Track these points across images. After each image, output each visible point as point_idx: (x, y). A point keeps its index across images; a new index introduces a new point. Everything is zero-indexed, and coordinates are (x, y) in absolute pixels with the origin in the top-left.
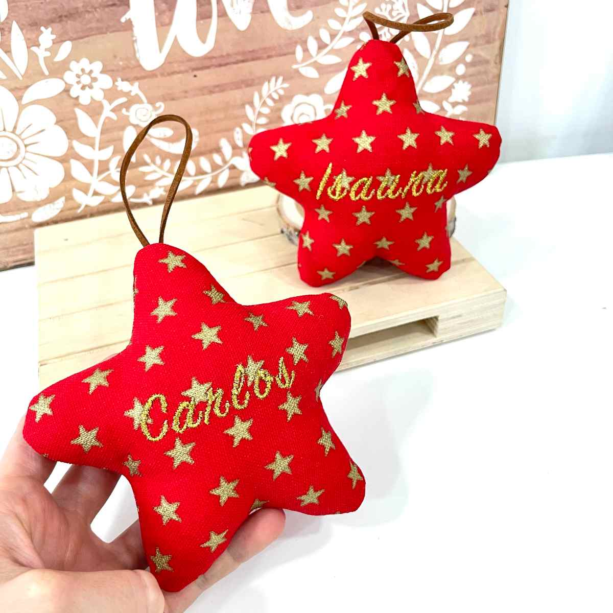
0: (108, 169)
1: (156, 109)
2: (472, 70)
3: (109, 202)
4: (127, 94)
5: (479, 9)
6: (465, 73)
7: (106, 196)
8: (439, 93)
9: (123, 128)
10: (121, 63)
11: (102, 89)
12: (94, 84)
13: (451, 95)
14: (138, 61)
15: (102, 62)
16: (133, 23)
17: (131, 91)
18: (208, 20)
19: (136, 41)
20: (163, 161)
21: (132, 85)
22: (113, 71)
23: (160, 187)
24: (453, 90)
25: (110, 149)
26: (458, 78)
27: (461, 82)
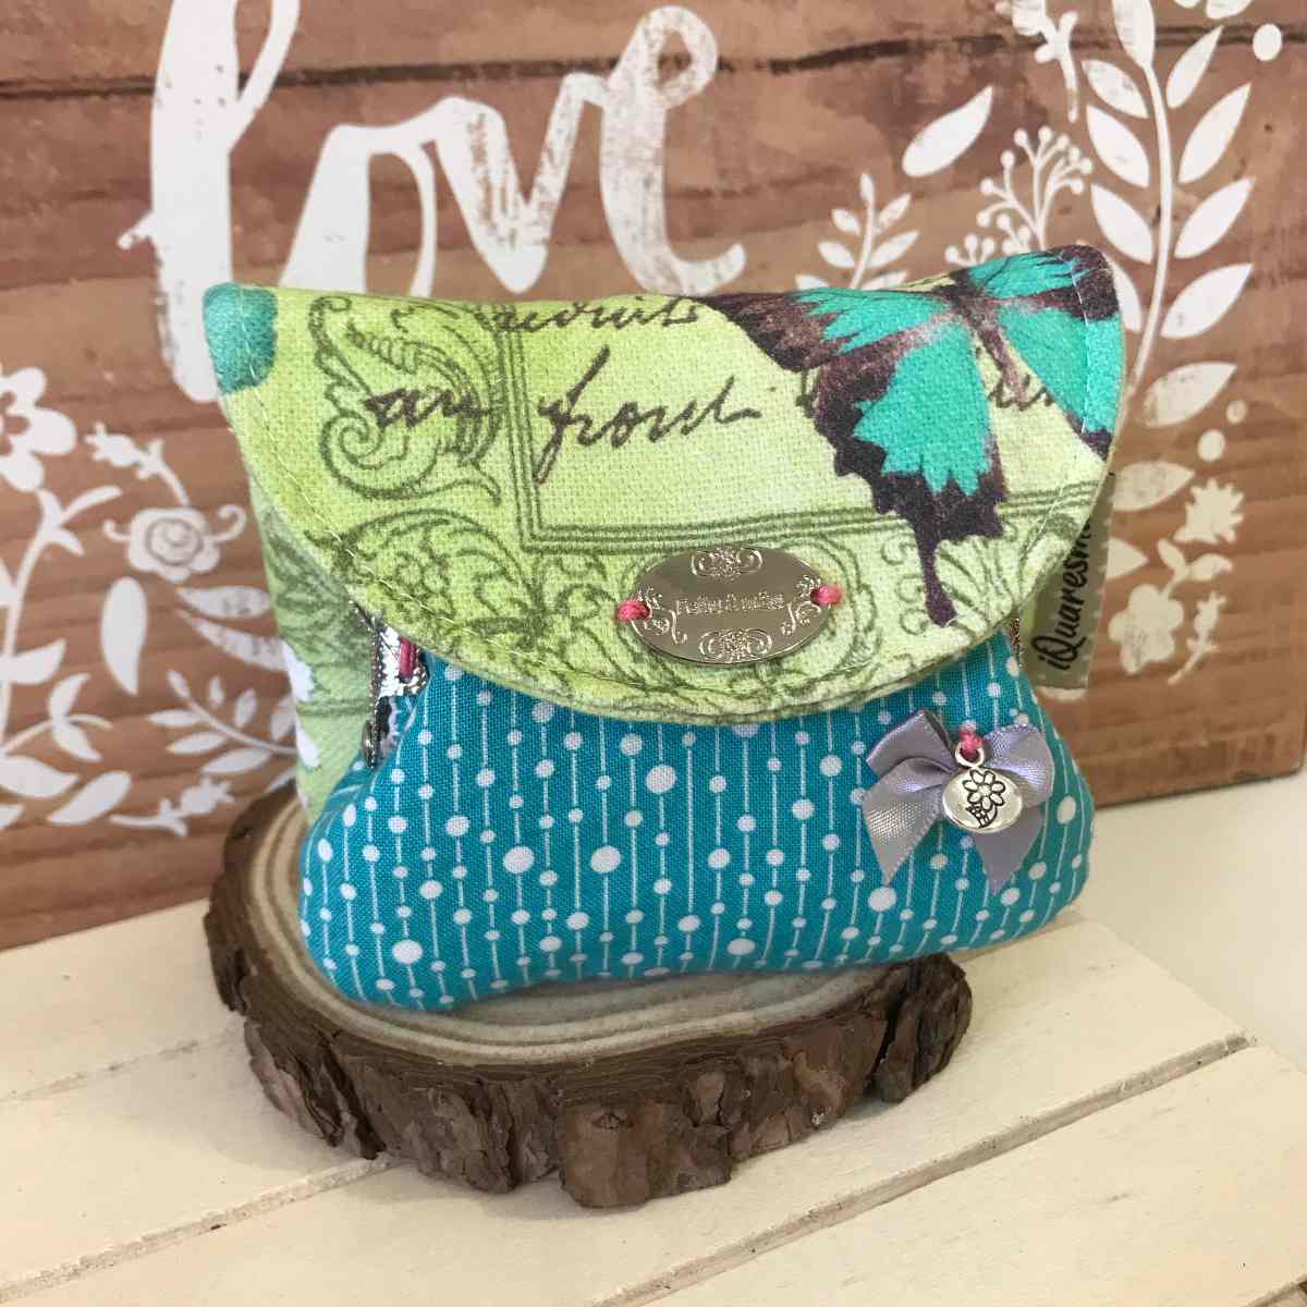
0: (43, 716)
1: (217, 526)
2: (1248, 449)
3: (40, 822)
4: (123, 476)
5: (1266, 269)
6: (1225, 458)
7: (29, 803)
8: (1143, 513)
9: (103, 586)
10: (109, 376)
11: (39, 456)
12: (14, 440)
13: (1182, 522)
14: (166, 371)
15: (47, 370)
16: (161, 254)
17: (136, 466)
18: (408, 256)
19: (163, 309)
20: (232, 695)
21: (142, 446)
22: (81, 399)
23: (217, 779)
24: (1190, 509)
25: (53, 653)
26: (1204, 473)
27: (1212, 483)
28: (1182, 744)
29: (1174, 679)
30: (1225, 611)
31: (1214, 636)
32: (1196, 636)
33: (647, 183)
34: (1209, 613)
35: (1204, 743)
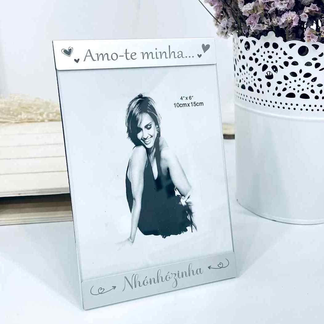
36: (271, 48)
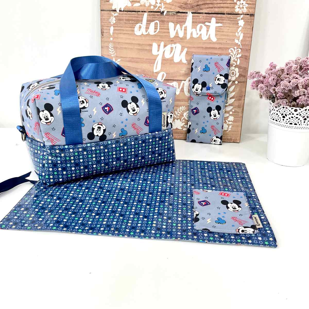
2: (234, 114)
5: (236, 99)
6: (232, 114)
13: (228, 119)
26: (230, 115)
27: (231, 116)
28: (228, 138)
29: (227, 132)
30: (232, 127)
31: (231, 129)
32: (229, 129)
33: (187, 88)
34: (230, 127)
35: (230, 138)
36: (285, 109)
